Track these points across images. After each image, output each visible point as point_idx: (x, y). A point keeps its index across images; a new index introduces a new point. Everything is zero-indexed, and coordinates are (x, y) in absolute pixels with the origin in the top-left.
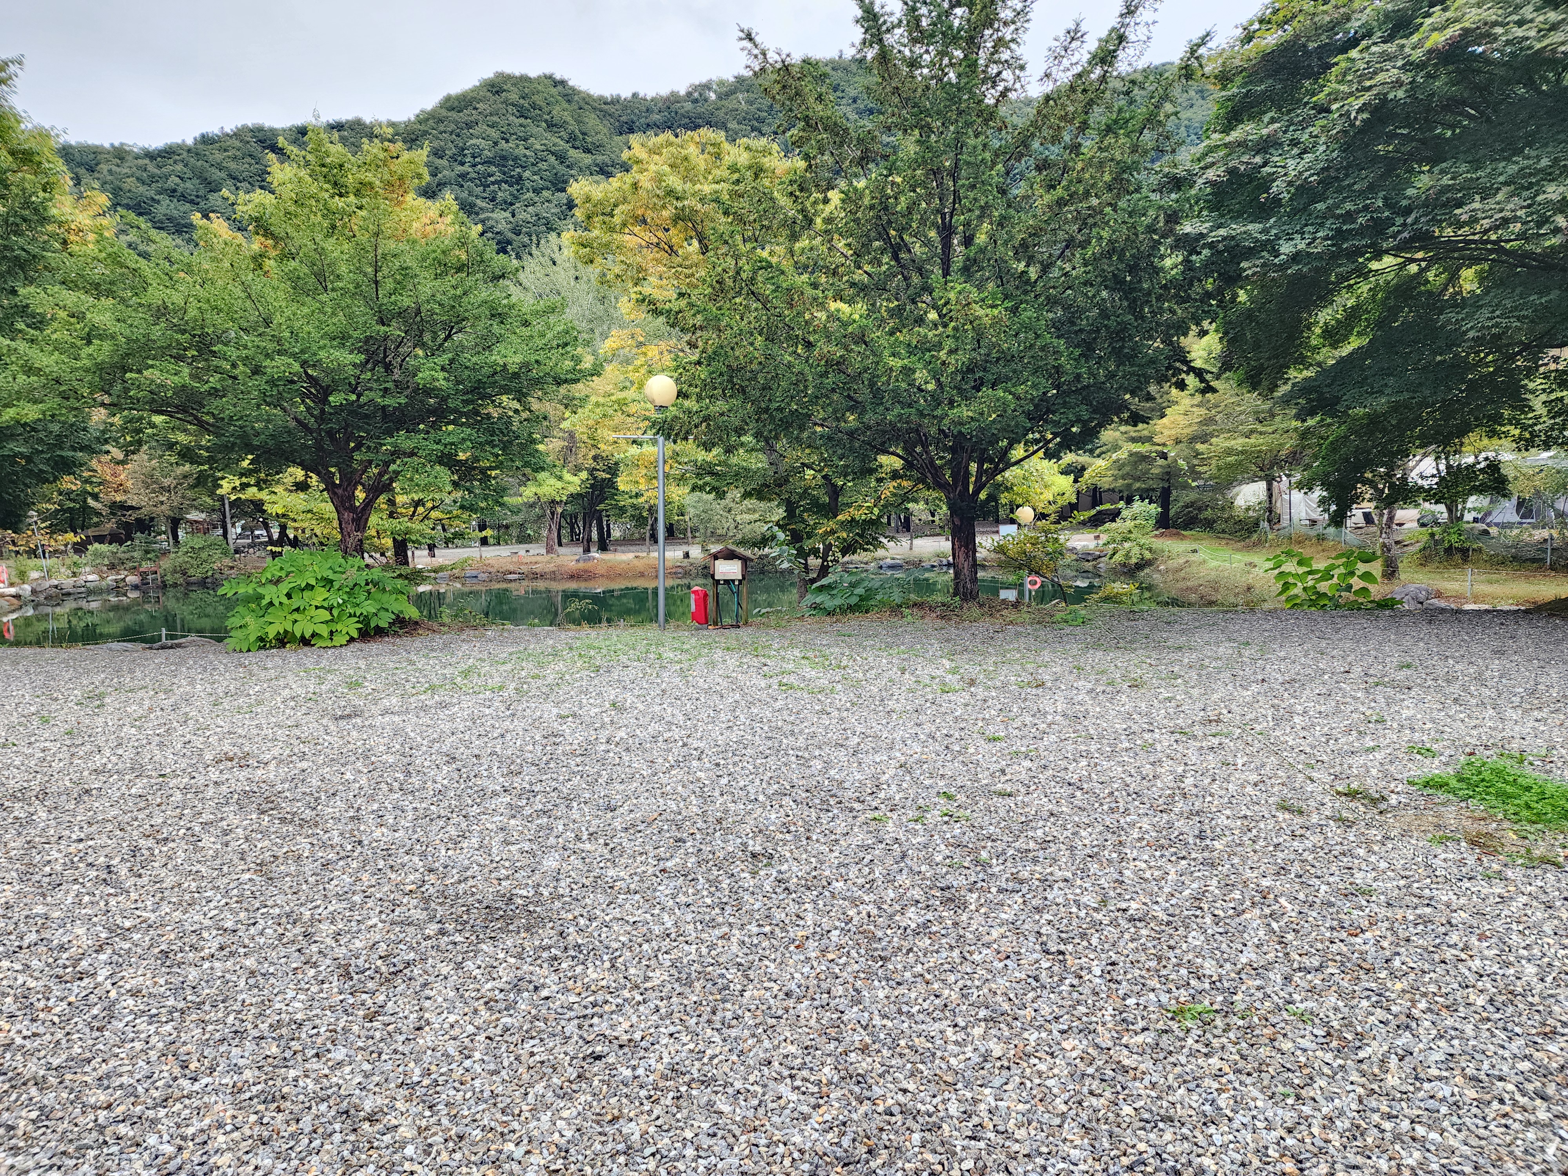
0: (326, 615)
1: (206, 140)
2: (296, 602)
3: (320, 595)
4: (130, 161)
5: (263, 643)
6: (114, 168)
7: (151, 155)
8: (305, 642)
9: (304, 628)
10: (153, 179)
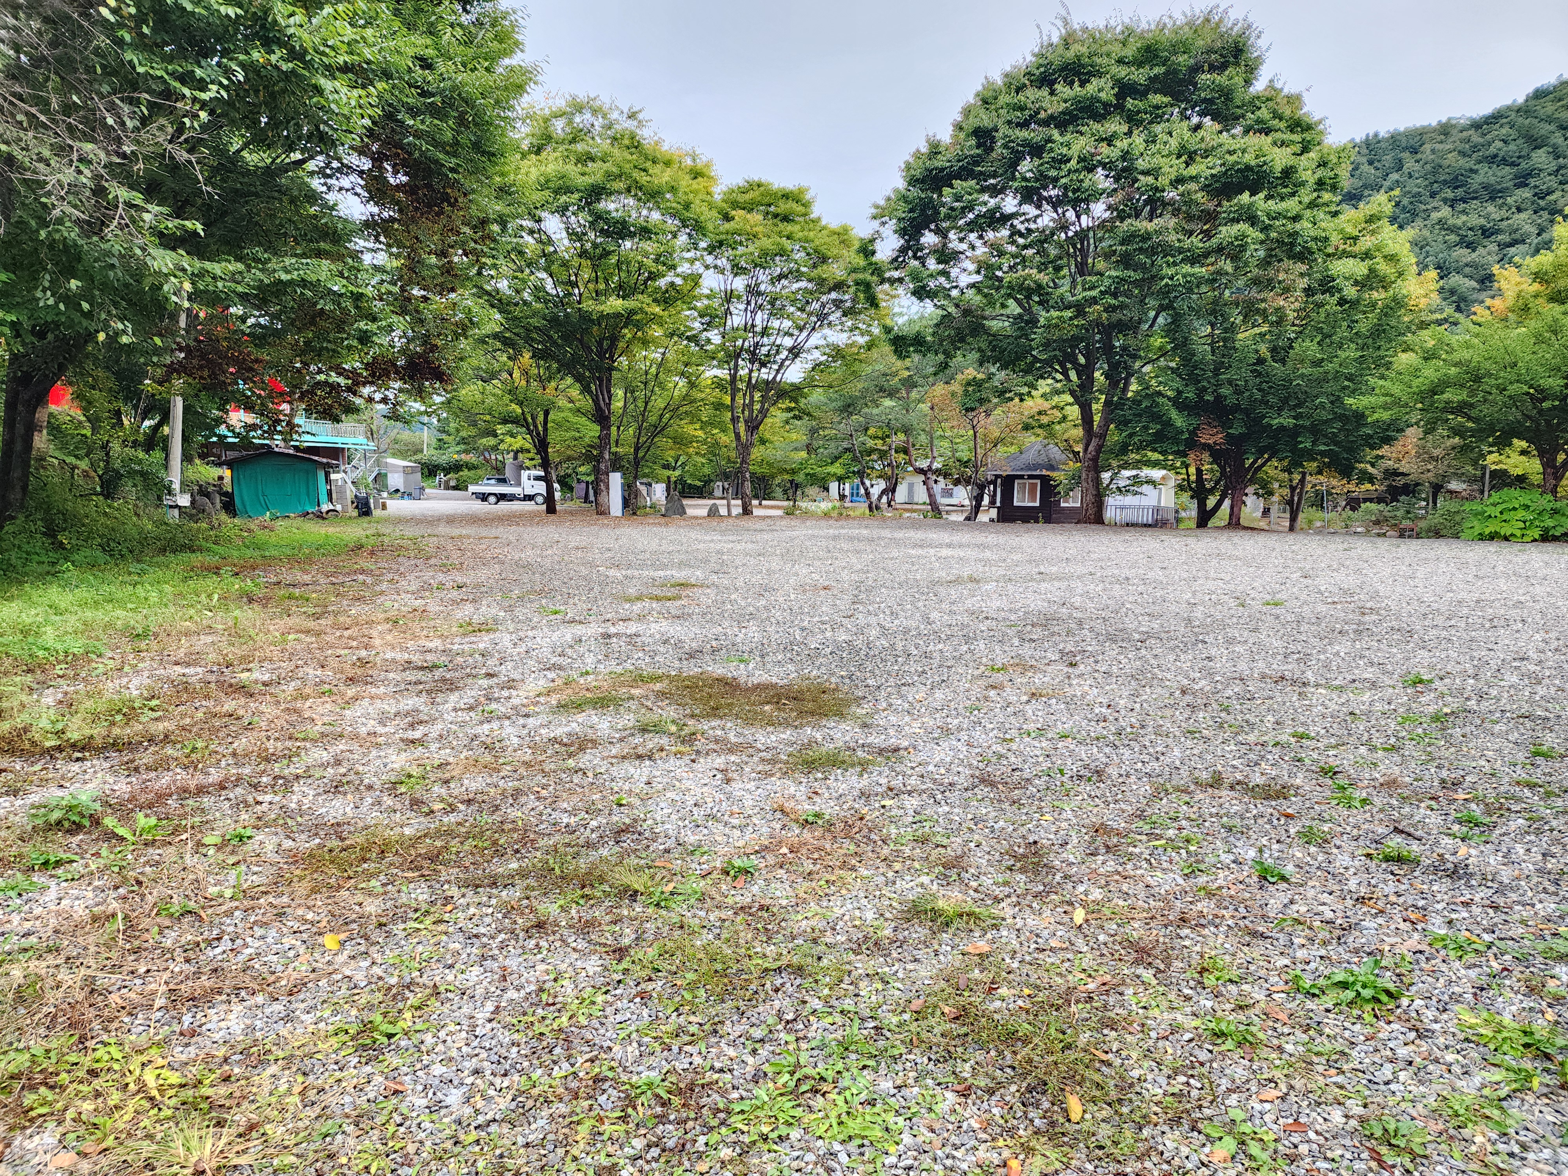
0: (1522, 525)
1: (1539, 95)
2: (1504, 517)
3: (1521, 514)
4: (1456, 136)
5: (1482, 538)
6: (1438, 146)
7: (1476, 125)
8: (1506, 539)
9: (1506, 530)
10: (1475, 148)
